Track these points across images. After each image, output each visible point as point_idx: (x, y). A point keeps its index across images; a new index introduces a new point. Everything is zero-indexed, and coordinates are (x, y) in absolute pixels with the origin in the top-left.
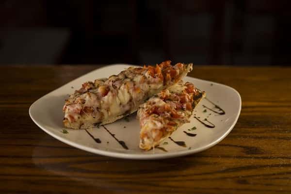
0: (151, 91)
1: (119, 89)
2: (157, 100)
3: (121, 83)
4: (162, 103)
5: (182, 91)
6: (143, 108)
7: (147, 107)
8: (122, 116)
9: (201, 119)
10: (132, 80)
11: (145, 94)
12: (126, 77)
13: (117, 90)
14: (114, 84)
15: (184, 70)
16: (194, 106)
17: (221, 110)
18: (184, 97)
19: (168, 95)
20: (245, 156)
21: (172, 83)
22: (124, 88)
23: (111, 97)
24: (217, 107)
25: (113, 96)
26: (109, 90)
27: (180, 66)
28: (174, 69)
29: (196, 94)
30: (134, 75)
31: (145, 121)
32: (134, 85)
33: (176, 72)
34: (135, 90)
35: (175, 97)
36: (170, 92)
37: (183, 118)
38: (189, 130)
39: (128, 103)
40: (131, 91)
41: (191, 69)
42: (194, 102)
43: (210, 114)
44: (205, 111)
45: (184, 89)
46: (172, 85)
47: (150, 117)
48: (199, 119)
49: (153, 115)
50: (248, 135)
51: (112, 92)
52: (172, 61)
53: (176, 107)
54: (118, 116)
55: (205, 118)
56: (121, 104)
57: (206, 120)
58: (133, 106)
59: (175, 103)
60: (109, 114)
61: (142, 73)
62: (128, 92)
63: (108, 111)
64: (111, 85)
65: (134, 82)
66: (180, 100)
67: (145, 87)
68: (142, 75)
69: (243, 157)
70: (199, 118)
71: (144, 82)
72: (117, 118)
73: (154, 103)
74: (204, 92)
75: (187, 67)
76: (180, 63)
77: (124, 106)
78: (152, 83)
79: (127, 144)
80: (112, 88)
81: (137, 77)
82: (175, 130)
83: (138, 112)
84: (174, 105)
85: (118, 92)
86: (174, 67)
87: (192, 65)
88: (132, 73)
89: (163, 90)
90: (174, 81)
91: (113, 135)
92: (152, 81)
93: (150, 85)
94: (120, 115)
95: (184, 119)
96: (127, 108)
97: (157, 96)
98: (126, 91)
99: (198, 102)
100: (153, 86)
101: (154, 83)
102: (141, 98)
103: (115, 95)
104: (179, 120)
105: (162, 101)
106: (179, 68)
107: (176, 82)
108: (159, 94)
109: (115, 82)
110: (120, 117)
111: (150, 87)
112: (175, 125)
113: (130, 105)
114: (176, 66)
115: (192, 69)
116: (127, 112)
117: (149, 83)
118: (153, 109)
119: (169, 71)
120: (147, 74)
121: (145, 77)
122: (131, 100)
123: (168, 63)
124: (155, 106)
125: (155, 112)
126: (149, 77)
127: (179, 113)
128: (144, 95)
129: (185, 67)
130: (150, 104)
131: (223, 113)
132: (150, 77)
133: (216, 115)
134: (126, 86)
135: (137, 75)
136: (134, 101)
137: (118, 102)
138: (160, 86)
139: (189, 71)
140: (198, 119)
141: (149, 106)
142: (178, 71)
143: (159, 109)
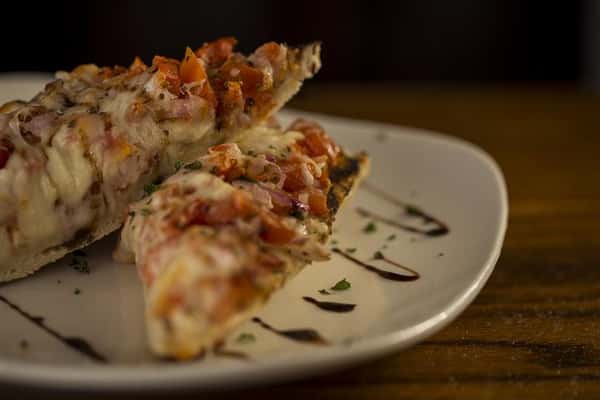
0: (172, 150)
1: (50, 144)
2: (199, 179)
3: (56, 124)
4: (221, 190)
5: (289, 149)
6: (148, 213)
7: (164, 207)
8: (64, 252)
9: (362, 256)
10: (94, 110)
11: (150, 162)
12: (69, 103)
13: (43, 151)
14: (27, 126)
15: (290, 68)
16: (334, 203)
17: (429, 220)
18: (299, 171)
19: (240, 163)
20: (546, 372)
21: (247, 118)
22: (70, 139)
23: (21, 175)
24: (412, 212)
25: (30, 170)
26: (12, 149)
27: (276, 52)
28: (251, 64)
29: (335, 163)
30: (100, 94)
31: (165, 254)
32: (108, 127)
33: (261, 76)
34: (111, 145)
35: (266, 169)
36: (243, 153)
37: (302, 242)
38: (323, 292)
39: (85, 198)
40: (96, 150)
41: (314, 66)
42: (332, 189)
43: (392, 238)
44: (370, 229)
45: (294, 142)
46: (249, 126)
47: (185, 238)
48: (352, 255)
49: (196, 230)
50: (536, 307)
51: (24, 154)
52: (237, 37)
53: (272, 206)
54: (46, 251)
55: (376, 250)
56: (58, 202)
57: (379, 256)
58: (102, 210)
59: (269, 190)
60: (16, 241)
61: (133, 83)
62: (86, 155)
63: (10, 230)
64: (17, 132)
65: (105, 116)
66: (283, 178)
67: (148, 135)
68: (134, 89)
69: (539, 378)
70: (353, 251)
71: (144, 115)
72: (44, 260)
73: (190, 191)
74: (364, 154)
75: (299, 58)
76: (273, 44)
77: (70, 211)
78: (173, 120)
79: (98, 346)
80: (20, 143)
81: (113, 99)
82: (278, 285)
83: (124, 233)
84: (264, 197)
85: (47, 157)
86: (251, 58)
87: (318, 49)
88: (88, 85)
89: (218, 144)
90: (254, 110)
91: (38, 321)
92: (176, 110)
93: (168, 126)
94: (57, 248)
95: (307, 247)
96: (82, 217)
97: (196, 167)
98: (76, 149)
99: (347, 191)
100: (177, 130)
101: (184, 117)
102: (134, 176)
103: (38, 168)
104: (289, 252)
105: (218, 181)
106: (273, 63)
107: (261, 116)
108: (203, 159)
109: (29, 119)
110: (55, 256)
111: (167, 132)
112: (277, 267)
113: (95, 206)
114: (260, 56)
115: (318, 65)
116: (83, 233)
117: (162, 118)
118: (192, 209)
119: (235, 72)
120: (152, 86)
121: (146, 98)
122: (96, 187)
123: (226, 46)
124: (197, 200)
125: (201, 218)
126: (162, 96)
127: (289, 223)
128: (143, 164)
129: (293, 59)
130: (176, 193)
131: (442, 231)
132: (167, 94)
133: (413, 240)
134: (76, 130)
135: (111, 92)
136: (106, 188)
137: (49, 193)
138: (205, 129)
139: (309, 75)
140: (348, 255)
141: (172, 200)
142: (268, 73)
143: (213, 210)
